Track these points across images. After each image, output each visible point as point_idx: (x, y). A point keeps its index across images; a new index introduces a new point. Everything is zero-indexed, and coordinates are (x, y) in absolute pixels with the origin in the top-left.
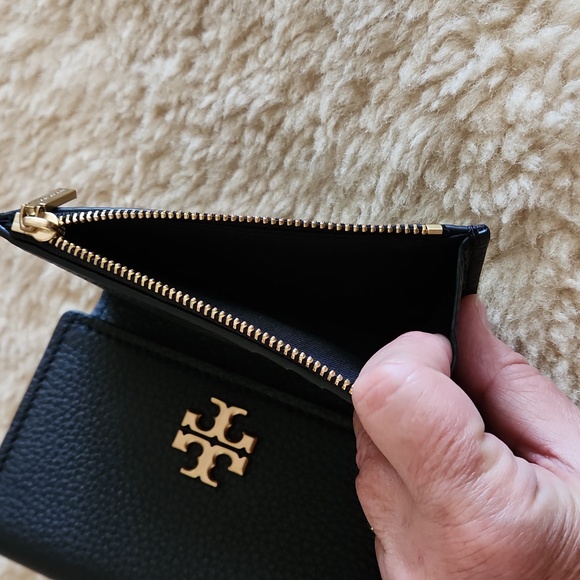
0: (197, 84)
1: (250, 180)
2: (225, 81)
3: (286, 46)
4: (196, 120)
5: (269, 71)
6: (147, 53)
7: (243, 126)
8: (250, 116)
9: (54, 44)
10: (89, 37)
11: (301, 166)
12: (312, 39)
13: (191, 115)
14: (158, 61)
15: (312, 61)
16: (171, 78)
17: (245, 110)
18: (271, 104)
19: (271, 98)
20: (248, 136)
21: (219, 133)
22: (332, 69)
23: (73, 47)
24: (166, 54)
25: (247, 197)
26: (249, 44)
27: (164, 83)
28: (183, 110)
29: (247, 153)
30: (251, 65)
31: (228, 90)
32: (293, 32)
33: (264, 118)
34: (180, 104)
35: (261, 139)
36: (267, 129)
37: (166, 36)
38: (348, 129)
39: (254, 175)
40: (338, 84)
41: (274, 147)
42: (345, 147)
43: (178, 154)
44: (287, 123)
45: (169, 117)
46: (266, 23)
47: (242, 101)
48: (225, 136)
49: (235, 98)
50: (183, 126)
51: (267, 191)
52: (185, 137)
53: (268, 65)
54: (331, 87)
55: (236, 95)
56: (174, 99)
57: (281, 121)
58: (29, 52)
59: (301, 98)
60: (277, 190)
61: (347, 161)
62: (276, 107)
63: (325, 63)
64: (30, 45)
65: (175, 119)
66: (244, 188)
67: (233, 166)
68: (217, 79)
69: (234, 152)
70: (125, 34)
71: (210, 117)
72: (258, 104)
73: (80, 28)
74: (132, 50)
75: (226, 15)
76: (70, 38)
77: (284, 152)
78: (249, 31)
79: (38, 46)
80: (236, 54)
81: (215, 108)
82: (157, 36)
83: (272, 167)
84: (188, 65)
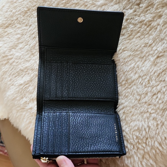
0: (136, 15)
1: (141, 35)
2: (142, 15)
3: (157, 9)
4: (134, 22)
5: (152, 13)
6: (127, 8)
7: (143, 24)
8: (145, 22)
9: (109, 4)
10: (116, 4)
11: (153, 33)
12: (162, 8)
13: (133, 21)
14: (129, 10)
15: (161, 13)
16: (131, 13)
17: (144, 21)
18: (150, 20)
19: (150, 19)
20: (143, 26)
21: (137, 25)
22: (165, 14)
23: (112, 6)
24: (131, 9)
25: (140, 39)
26: (149, 8)
27: (129, 14)
28: (132, 20)
29: (142, 30)
30: (148, 12)
31: (142, 16)
32: (159, 6)
33: (147, 23)
34: (131, 19)
35: (146, 27)
36: (147, 25)
37: (132, 5)
38: (165, 26)
39: (142, 34)
40: (165, 17)
41: (148, 29)
42: (164, 30)
43: (128, 29)
44: (152, 24)
45: (128, 21)
46: (154, 4)
47: (144, 19)
48: (138, 26)
49: (142, 18)
50: (130, 23)
51: (144, 38)
52: (130, 25)
53: (152, 12)
54: (164, 18)
55: (143, 17)
56: (130, 18)
57: (151, 24)
58: (103, 5)
59: (157, 20)
60: (146, 38)
61: (163, 33)
62: (151, 21)
63: (164, 13)
64: (103, 4)
65: (129, 21)
66: (139, 37)
67: (138, 32)
68: (140, 14)
69: (140, 29)
70: (124, 3)
71: (137, 22)
72: (147, 20)
73: (115, 2)
74: (124, 7)
75: (146, 1)
76: (112, 4)
77: (150, 30)
78: (150, 5)
79: (105, 4)
80: (145, 10)
81: (138, 20)
82: (130, 5)
83: (147, 33)
84: (135, 11)
